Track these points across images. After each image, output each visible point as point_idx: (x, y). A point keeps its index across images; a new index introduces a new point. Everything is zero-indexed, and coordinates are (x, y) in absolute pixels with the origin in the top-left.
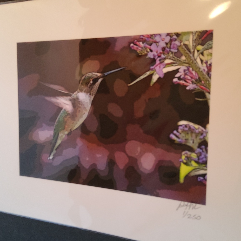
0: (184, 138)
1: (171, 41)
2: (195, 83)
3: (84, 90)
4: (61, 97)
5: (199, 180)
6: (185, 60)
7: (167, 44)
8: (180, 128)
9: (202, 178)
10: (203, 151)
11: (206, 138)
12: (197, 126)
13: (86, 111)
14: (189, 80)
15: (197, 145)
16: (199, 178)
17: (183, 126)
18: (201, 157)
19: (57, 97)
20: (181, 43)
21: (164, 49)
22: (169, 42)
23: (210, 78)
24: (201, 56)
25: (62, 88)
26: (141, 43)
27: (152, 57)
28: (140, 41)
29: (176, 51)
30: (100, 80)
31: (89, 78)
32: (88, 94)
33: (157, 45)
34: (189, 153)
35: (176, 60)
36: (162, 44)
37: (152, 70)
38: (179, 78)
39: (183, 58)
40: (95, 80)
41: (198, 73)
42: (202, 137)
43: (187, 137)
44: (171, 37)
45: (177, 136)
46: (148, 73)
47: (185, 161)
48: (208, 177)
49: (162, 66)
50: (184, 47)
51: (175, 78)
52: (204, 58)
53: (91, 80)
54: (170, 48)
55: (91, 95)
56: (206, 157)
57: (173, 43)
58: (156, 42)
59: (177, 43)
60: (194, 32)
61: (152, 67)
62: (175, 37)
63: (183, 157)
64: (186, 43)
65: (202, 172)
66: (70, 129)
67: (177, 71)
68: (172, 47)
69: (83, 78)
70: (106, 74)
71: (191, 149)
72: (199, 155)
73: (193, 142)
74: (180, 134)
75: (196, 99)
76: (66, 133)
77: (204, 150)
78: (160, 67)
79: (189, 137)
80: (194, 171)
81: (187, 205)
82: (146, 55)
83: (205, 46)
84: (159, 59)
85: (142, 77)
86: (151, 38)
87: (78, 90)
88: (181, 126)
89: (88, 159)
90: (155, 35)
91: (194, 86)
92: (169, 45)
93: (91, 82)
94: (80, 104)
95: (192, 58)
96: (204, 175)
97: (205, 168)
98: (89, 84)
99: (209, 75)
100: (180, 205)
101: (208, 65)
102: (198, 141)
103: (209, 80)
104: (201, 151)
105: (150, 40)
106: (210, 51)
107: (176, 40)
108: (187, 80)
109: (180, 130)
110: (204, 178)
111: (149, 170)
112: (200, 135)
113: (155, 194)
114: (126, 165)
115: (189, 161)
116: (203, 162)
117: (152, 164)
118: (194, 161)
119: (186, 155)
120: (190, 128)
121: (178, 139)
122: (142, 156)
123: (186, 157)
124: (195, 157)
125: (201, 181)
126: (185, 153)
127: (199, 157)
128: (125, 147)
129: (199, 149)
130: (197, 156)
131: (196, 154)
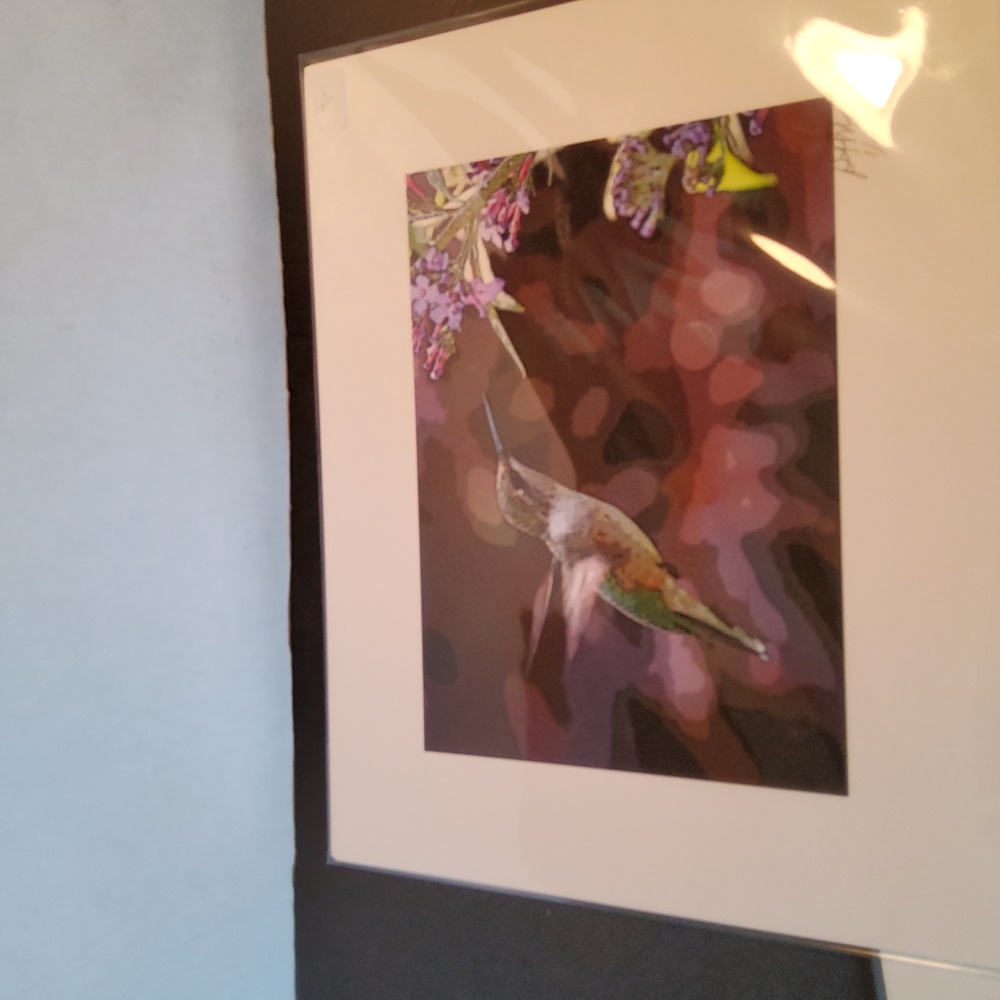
0: (649, 195)
1: (426, 272)
2: (515, 194)
3: (541, 517)
4: (566, 596)
5: (760, 131)
6: (466, 228)
7: (431, 283)
8: (623, 211)
9: (753, 124)
10: (678, 137)
11: (643, 137)
12: (615, 168)
13: (597, 509)
14: (507, 211)
15: (663, 156)
16: (753, 133)
17: (617, 203)
18: (695, 140)
19: (567, 612)
20: (429, 247)
21: (443, 288)
22: (428, 277)
23: (500, 159)
24: (456, 192)
25: (540, 591)
26: (430, 351)
27: (459, 317)
28: (426, 352)
29: (446, 256)
31: (511, 499)
32: (552, 502)
33: (433, 308)
34: (687, 174)
35: (465, 252)
36: (433, 293)
37: (486, 312)
38: (505, 236)
39: (461, 234)
40: (517, 481)
41: (492, 190)
42: (641, 148)
43: (645, 188)
44: (417, 274)
45: (645, 218)
46: (496, 323)
47: (712, 182)
48: (747, 107)
49: (479, 287)
50: (438, 238)
51: (504, 248)
52: (461, 182)
53: (514, 493)
54: (440, 272)
55: (553, 492)
56: (693, 125)
57: (430, 266)
58: (428, 311)
59: (430, 256)
60: (410, 219)
61: (482, 315)
62: (418, 264)
63: (701, 187)
64: (430, 233)
65: (735, 128)
66: (657, 570)
67: (488, 244)
68: (437, 268)
69: (511, 521)
70: (499, 447)
71: (677, 171)
72: (689, 147)
73: (657, 170)
74: (638, 208)
75: (549, 183)
76: (670, 582)
77: (673, 135)
78: (481, 292)
79: (643, 183)
80: (734, 150)
82: (455, 332)
83: (436, 185)
84: (463, 298)
86: (419, 327)
87: (543, 537)
88: (617, 210)
89: (746, 502)
90: (414, 314)
91: (520, 194)
92: (435, 276)
93: (520, 493)
94: (580, 532)
95: (461, 212)
96: (744, 119)
97: (723, 121)
98: (526, 499)
99: (495, 162)
100: (846, 171)
101: (476, 169)
102: (653, 158)
103: (506, 160)
104: (677, 143)
105: (424, 327)
106: (446, 173)
107: (424, 261)
108: (509, 215)
109: (630, 212)
110: (750, 119)
111: (754, 284)
112: (636, 154)
113: (827, 253)
114: (748, 363)
115: (710, 169)
116: (708, 130)
117: (735, 277)
118: (706, 156)
119: (694, 182)
120: (621, 184)
121: (654, 212)
122: (715, 311)
123: (699, 181)
124: (697, 155)
125: (761, 123)
126: (689, 185)
127: (696, 145)
128: (693, 372)
129: (674, 149)
130: (693, 150)
131: (687, 153)
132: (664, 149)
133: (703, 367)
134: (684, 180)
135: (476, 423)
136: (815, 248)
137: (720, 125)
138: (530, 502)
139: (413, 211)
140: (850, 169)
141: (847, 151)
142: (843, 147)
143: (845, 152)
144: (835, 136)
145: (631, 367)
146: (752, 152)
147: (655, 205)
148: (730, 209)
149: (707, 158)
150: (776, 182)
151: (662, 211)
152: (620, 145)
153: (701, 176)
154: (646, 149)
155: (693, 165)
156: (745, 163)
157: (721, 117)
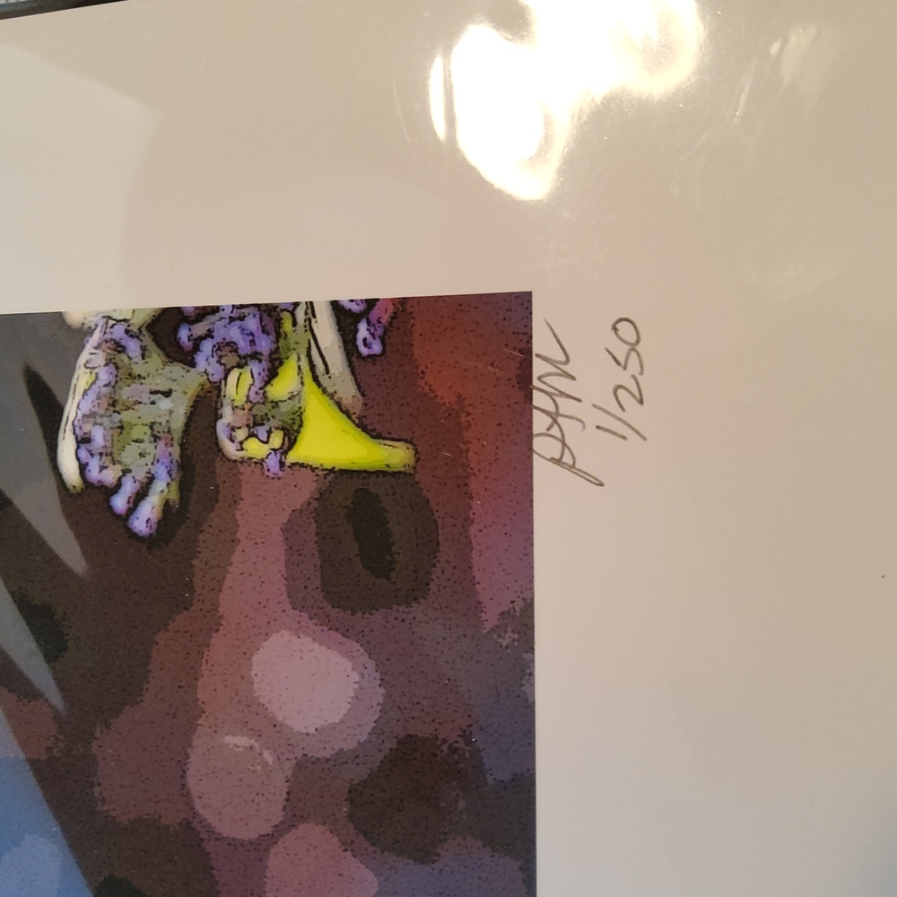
0: (148, 446)
5: (377, 348)
8: (94, 474)
9: (363, 331)
10: (209, 335)
15: (177, 369)
16: (364, 351)
17: (83, 454)
18: (244, 347)
34: (228, 416)
42: (133, 347)
43: (140, 432)
47: (277, 440)
48: (352, 291)
56: (239, 313)
63: (255, 449)
71: (206, 405)
72: (231, 359)
74: (126, 472)
77: (200, 329)
80: (323, 379)
81: (554, 417)
88: (83, 468)
96: (345, 317)
100: (558, 461)
104: (207, 346)
109: (110, 476)
110: (357, 318)
111: (363, 676)
112: (123, 356)
113: (516, 636)
114: (348, 845)
115: (274, 412)
116: (270, 327)
117: (320, 651)
118: (267, 383)
119: (241, 434)
120: (92, 415)
121: (159, 485)
122: (280, 718)
123: (252, 435)
124: (247, 379)
125: (380, 332)
126: (232, 440)
127: (245, 357)
128: (234, 844)
129: (200, 359)
130: (240, 366)
131: (227, 372)
132: (186, 358)
133: (253, 836)
134: (221, 427)
136: (491, 617)
137: (295, 324)
140: (567, 459)
141: (560, 420)
142: (552, 408)
143: (555, 421)
144: (536, 382)
145: (105, 808)
146: (359, 388)
147: (161, 472)
148: (315, 504)
149: (268, 388)
150: (412, 461)
151: (174, 486)
152: (90, 332)
153: (255, 424)
154: (144, 349)
155: (240, 399)
156: (346, 412)
157: (296, 304)
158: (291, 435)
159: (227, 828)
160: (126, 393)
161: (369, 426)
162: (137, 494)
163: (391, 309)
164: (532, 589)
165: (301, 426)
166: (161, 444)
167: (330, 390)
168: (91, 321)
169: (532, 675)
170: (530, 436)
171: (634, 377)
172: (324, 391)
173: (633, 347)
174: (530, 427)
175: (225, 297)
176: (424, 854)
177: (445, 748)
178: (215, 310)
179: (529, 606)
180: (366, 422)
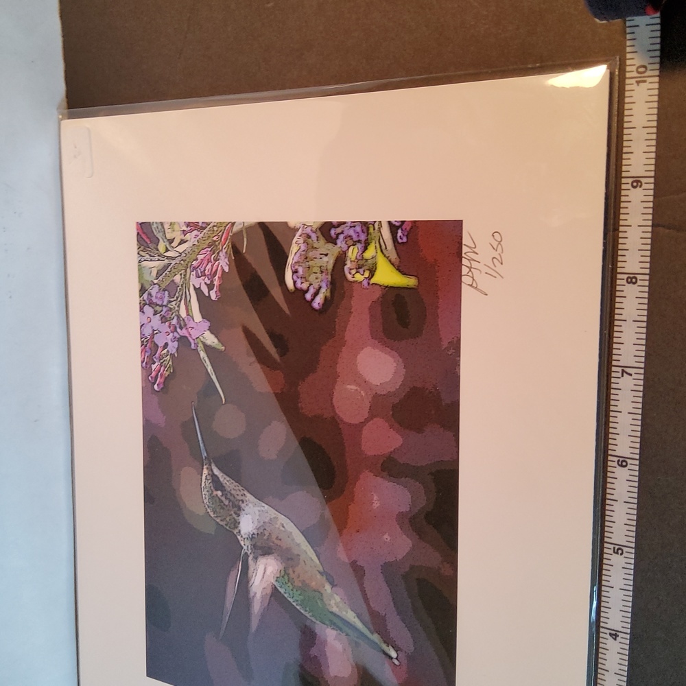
0: (319, 275)
1: (151, 304)
2: (218, 253)
3: (234, 516)
5: (405, 240)
6: (181, 274)
7: (155, 313)
8: (299, 285)
9: (400, 233)
10: (342, 233)
11: (315, 227)
12: (294, 248)
13: (276, 518)
14: (212, 266)
15: (330, 246)
16: (400, 241)
17: (295, 277)
18: (355, 238)
20: (154, 284)
21: (164, 319)
22: (153, 308)
23: (208, 224)
24: (174, 244)
26: (154, 367)
27: (176, 344)
28: (151, 367)
29: (166, 292)
30: (216, 471)
31: (212, 497)
32: (243, 506)
33: (157, 333)
34: (348, 265)
35: (181, 293)
36: (156, 322)
37: (196, 345)
38: (210, 287)
39: (177, 278)
40: (216, 483)
41: (200, 248)
42: (314, 236)
43: (316, 269)
44: (145, 304)
45: (316, 294)
46: (203, 354)
47: (367, 274)
48: (396, 218)
49: (191, 324)
50: (160, 278)
51: (209, 296)
52: (178, 237)
53: (215, 493)
54: (162, 306)
55: (243, 498)
56: (353, 225)
57: (154, 300)
58: (153, 335)
59: (154, 291)
60: (140, 259)
61: (193, 346)
62: (145, 296)
63: (359, 277)
64: (154, 273)
65: (386, 233)
66: (319, 576)
67: (198, 291)
68: (160, 303)
69: (212, 514)
71: (341, 260)
72: (350, 242)
73: (326, 256)
74: (311, 285)
75: (244, 250)
76: (328, 587)
77: (339, 230)
78: (192, 328)
79: (315, 265)
80: (384, 251)
81: (470, 268)
82: (172, 355)
83: (159, 236)
84: (178, 330)
85: (210, 368)
86: (146, 346)
87: (235, 532)
88: (295, 282)
90: (142, 336)
91: (222, 256)
92: (158, 309)
93: (219, 493)
94: (262, 534)
95: (177, 261)
96: (393, 227)
97: (377, 226)
98: (223, 499)
99: (204, 226)
100: (471, 286)
101: (189, 228)
102: (322, 245)
103: (211, 225)
104: (341, 237)
105: (149, 346)
106: (166, 226)
107: (150, 294)
108: (214, 270)
109: (305, 286)
110: (398, 227)
111: (397, 364)
112: (310, 240)
113: (454, 351)
114: (391, 427)
115: (366, 263)
116: (365, 230)
117: (383, 355)
118: (364, 252)
119: (353, 272)
120: (298, 262)
121: (323, 290)
122: (367, 379)
123: (357, 272)
124: (356, 251)
125: (406, 234)
126: (350, 273)
127: (356, 241)
128: (350, 425)
129: (339, 242)
130: (353, 245)
131: (349, 247)
132: (333, 241)
133: (357, 422)
134: (346, 268)
135: (187, 430)
136: (445, 344)
137: (374, 229)
138: (227, 502)
139: (142, 253)
140: (474, 285)
141: (472, 270)
142: (469, 265)
143: (470, 270)
144: (463, 255)
145: (303, 411)
146: (398, 255)
147: (324, 285)
148: (381, 299)
149: (364, 254)
150: (417, 284)
151: (329, 290)
152: (298, 230)
153: (360, 268)
154: (318, 237)
155: (353, 258)
156: (393, 264)
157: (375, 222)
158: (372, 272)
159: (346, 419)
160: (311, 254)
161: (401, 270)
162: (315, 293)
163: (410, 225)
164: (460, 334)
165: (376, 269)
166: (324, 274)
167: (387, 255)
168: (298, 226)
169: (459, 365)
170: (461, 276)
171: (499, 254)
172: (385, 256)
173: (500, 243)
174: (461, 272)
175: (348, 218)
176: (419, 430)
177: (427, 391)
178: (344, 223)
179: (459, 340)
180: (400, 268)
